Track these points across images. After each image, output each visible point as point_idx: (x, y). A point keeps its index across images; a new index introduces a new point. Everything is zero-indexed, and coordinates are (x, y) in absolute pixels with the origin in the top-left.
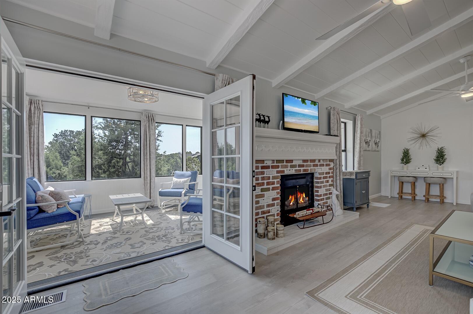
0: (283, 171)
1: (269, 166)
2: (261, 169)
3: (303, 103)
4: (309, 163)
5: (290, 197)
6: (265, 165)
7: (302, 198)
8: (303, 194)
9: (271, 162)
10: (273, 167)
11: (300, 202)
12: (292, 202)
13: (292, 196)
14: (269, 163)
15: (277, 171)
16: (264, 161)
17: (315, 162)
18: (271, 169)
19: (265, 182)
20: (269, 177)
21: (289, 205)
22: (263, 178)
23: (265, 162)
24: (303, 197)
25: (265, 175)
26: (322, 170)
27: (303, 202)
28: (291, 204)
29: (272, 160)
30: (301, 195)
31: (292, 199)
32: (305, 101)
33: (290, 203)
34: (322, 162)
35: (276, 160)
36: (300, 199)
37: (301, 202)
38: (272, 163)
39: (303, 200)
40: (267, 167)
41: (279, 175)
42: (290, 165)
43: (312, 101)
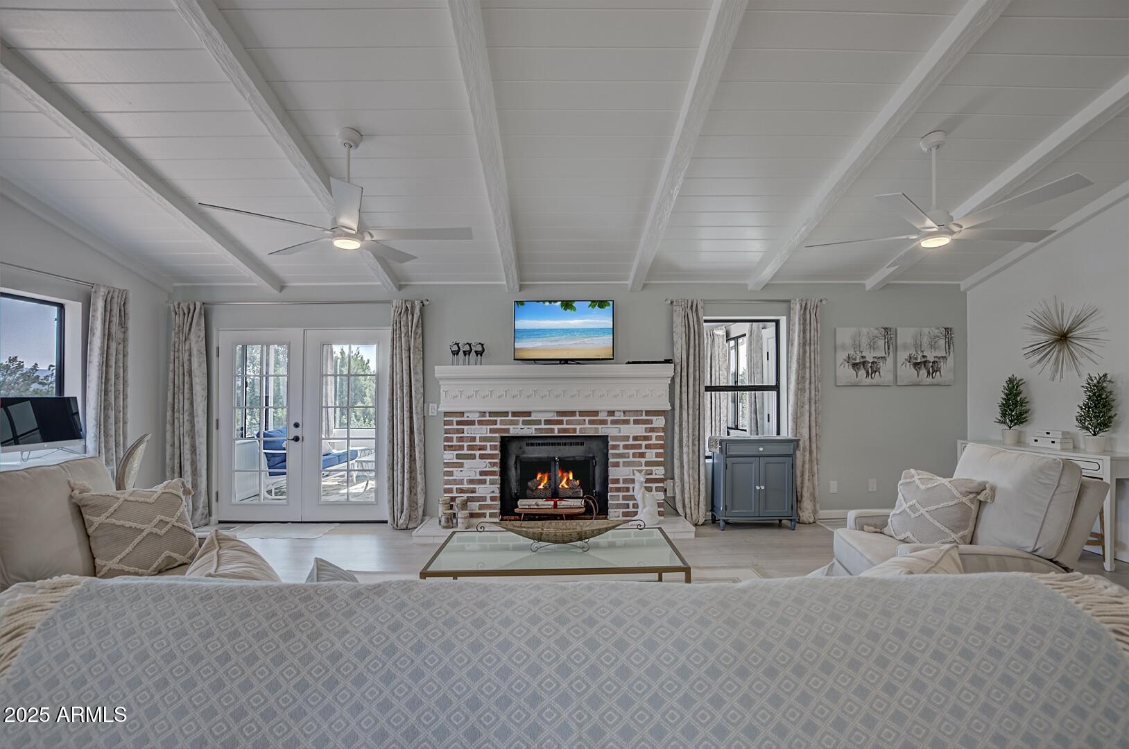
0: (507, 430)
1: (475, 421)
2: (457, 424)
3: (565, 309)
4: (577, 417)
5: (539, 476)
6: (465, 419)
7: (565, 480)
8: (569, 473)
9: (478, 414)
10: (481, 423)
11: (560, 486)
12: (542, 484)
13: (543, 473)
14: (476, 417)
15: (490, 429)
16: (463, 413)
17: (597, 416)
18: (477, 426)
19: (466, 444)
20: (475, 438)
21: (536, 489)
22: (461, 439)
23: (466, 415)
24: (568, 479)
25: (465, 435)
26: (620, 432)
27: (567, 487)
28: (541, 487)
29: (480, 412)
30: (565, 474)
31: (542, 480)
32: (574, 305)
33: (540, 485)
34: (621, 417)
35: (490, 413)
36: (561, 482)
37: (562, 486)
38: (479, 417)
39: (567, 484)
40: (472, 423)
41: (497, 435)
42: (523, 420)
43: (593, 301)
